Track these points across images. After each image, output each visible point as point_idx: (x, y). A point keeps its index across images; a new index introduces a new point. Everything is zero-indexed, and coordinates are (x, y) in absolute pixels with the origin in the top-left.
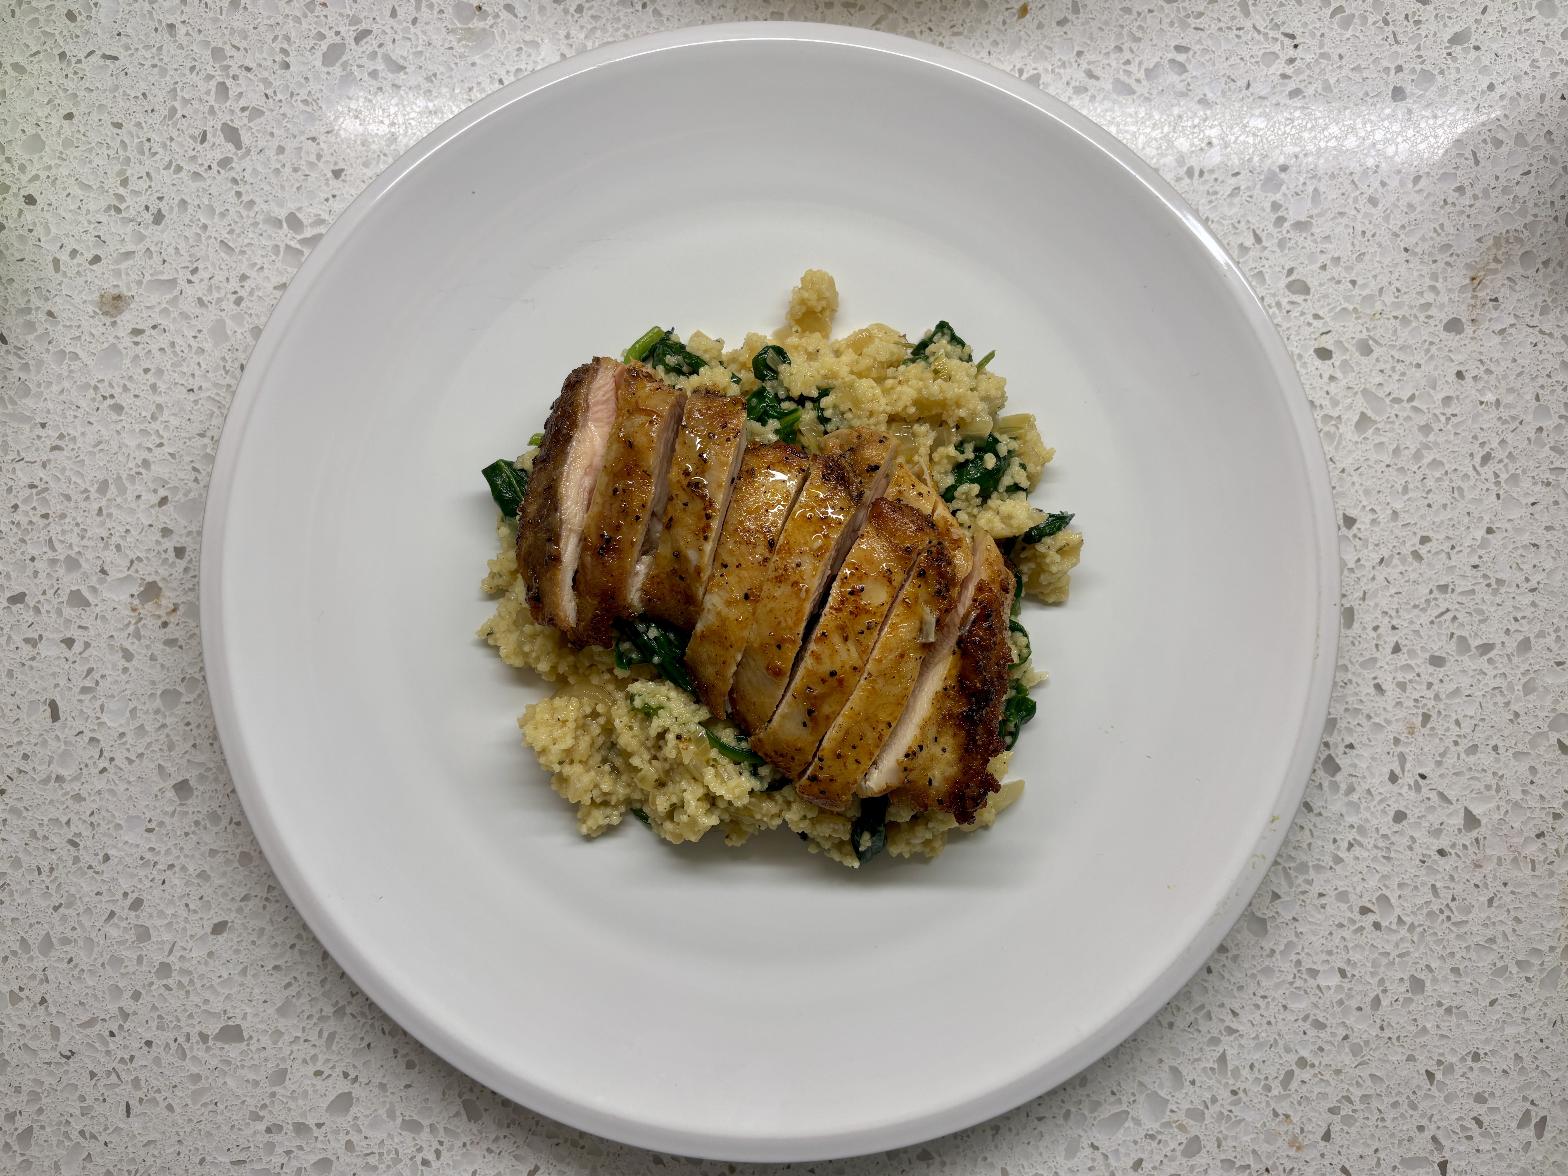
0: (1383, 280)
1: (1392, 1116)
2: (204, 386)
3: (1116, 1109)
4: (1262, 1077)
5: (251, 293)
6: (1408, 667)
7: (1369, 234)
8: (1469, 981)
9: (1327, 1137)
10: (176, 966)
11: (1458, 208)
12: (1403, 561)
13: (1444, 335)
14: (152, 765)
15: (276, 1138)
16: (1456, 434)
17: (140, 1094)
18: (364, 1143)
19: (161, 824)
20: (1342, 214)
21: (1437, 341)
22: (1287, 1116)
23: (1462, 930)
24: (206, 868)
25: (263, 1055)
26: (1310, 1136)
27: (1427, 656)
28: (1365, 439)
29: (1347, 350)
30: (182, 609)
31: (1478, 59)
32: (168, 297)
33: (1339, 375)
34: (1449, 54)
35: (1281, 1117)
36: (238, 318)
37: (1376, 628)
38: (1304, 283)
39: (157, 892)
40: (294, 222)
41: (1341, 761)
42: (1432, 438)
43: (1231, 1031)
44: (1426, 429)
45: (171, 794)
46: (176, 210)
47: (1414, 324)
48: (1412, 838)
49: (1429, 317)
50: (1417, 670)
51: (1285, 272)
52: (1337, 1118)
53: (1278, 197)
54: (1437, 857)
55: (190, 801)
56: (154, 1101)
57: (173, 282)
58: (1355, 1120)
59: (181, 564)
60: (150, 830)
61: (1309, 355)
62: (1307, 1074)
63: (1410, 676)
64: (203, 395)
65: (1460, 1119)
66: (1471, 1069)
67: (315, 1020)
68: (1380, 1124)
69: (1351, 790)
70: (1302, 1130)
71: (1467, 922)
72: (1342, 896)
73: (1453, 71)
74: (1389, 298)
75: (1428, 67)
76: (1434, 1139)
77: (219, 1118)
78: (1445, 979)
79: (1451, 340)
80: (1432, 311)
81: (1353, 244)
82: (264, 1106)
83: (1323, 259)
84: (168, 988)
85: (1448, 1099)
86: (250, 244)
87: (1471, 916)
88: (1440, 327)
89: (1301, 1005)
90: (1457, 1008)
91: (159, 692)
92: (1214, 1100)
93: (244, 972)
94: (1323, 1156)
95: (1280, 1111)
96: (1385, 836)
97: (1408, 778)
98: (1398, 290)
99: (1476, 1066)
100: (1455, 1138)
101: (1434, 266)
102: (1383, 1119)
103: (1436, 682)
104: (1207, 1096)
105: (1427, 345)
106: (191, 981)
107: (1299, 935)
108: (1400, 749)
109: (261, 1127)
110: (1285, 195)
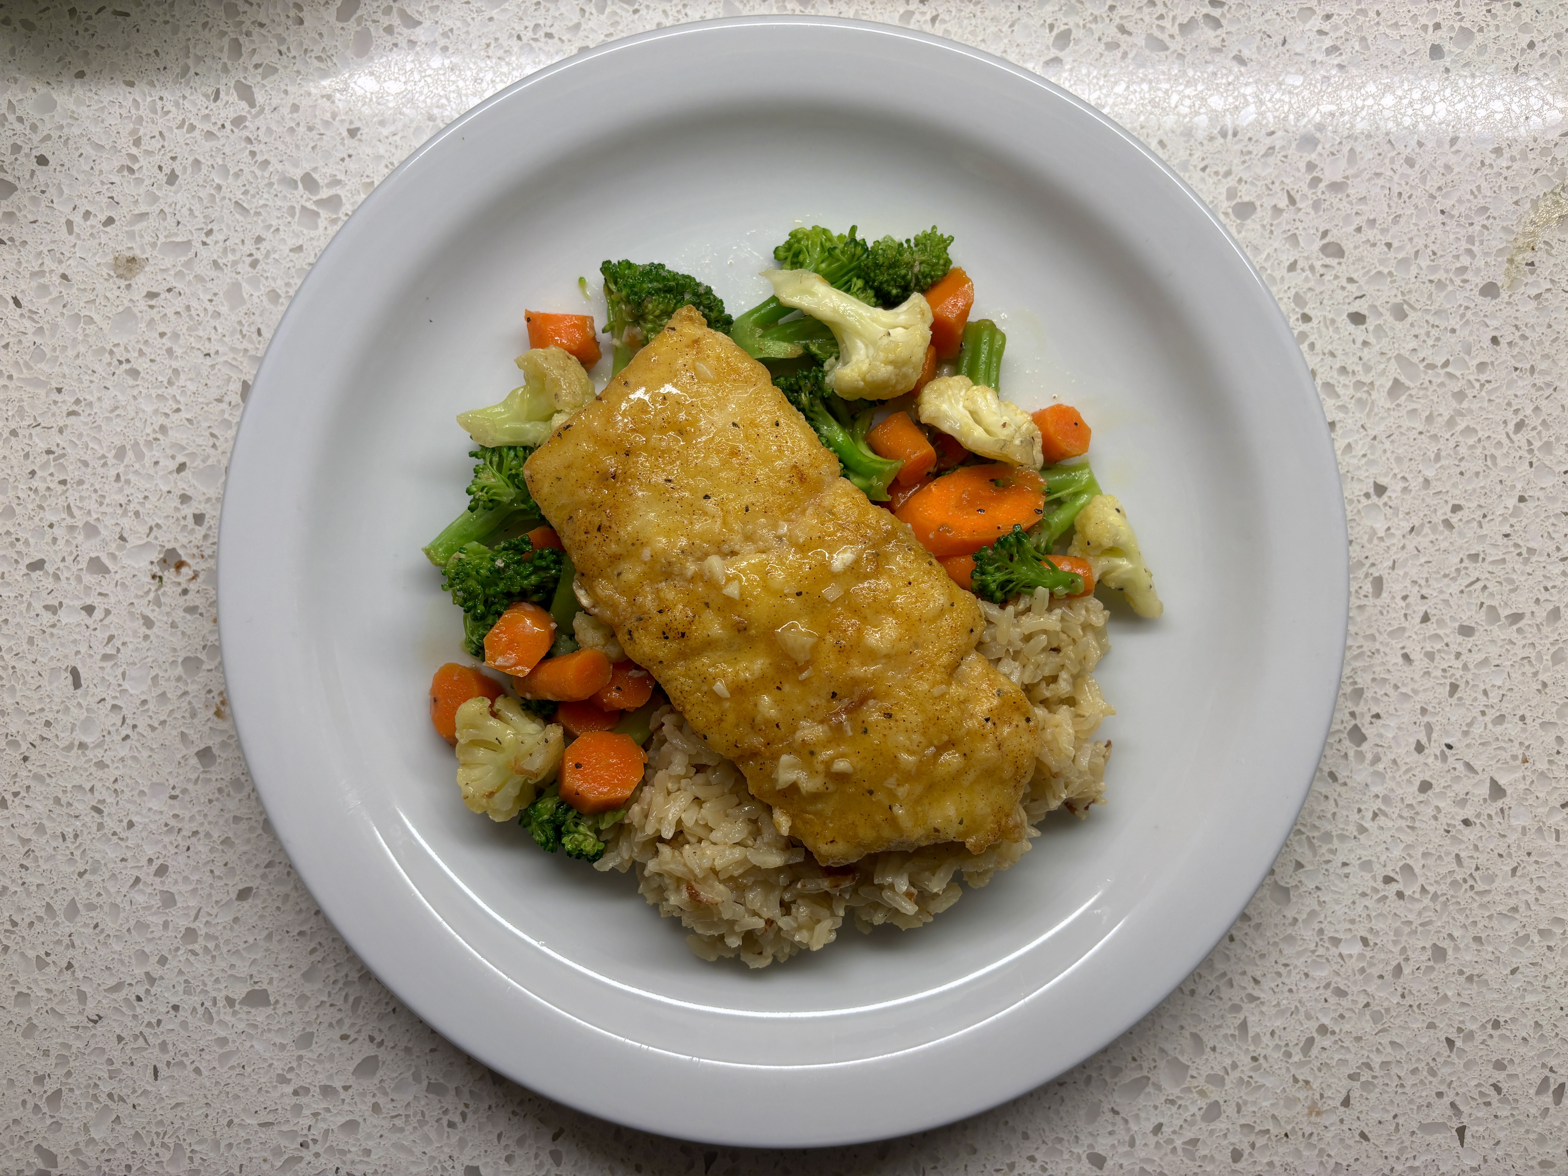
0: (1420, 242)
1: (1410, 1083)
2: (221, 350)
3: (1137, 1075)
4: (1283, 1044)
5: (267, 255)
6: (1437, 637)
7: (1405, 196)
8: (1490, 949)
9: (1346, 1102)
10: (202, 931)
11: (1495, 170)
12: (1434, 529)
13: (1480, 300)
14: (174, 733)
15: (303, 1100)
16: (1490, 400)
17: (168, 1057)
18: (390, 1106)
19: (185, 791)
20: (1378, 175)
21: (1472, 305)
22: (1307, 1082)
23: (1486, 899)
24: (230, 835)
25: (290, 1018)
26: (1330, 1102)
27: (1457, 625)
28: (1399, 405)
29: (1381, 315)
30: (202, 577)
31: (1518, 16)
32: (183, 259)
33: (1372, 339)
34: (1489, 11)
35: (1301, 1083)
36: (254, 282)
37: (1405, 598)
38: (1339, 245)
39: (182, 859)
40: (309, 182)
41: (1367, 730)
42: (1465, 405)
43: (1252, 998)
44: (1460, 396)
45: (194, 761)
46: (189, 170)
47: (1450, 288)
48: (1438, 808)
49: (1465, 281)
50: (1446, 640)
51: (1319, 234)
52: (1357, 1084)
53: (1313, 157)
54: (1462, 827)
55: (213, 769)
56: (181, 1064)
57: (188, 243)
58: (1375, 1086)
59: (201, 531)
60: (173, 797)
61: (1343, 320)
62: (1327, 1042)
63: (1438, 646)
64: (220, 359)
65: (1479, 1085)
66: (1491, 1036)
67: (340, 985)
68: (1400, 1090)
69: (1377, 759)
70: (1322, 1096)
71: (1489, 892)
72: (1366, 865)
73: (1492, 28)
74: (1424, 262)
75: (1467, 24)
76: (1453, 1105)
77: (247, 1082)
78: (1467, 947)
79: (1487, 304)
80: (1468, 276)
81: (1389, 206)
82: (291, 1069)
83: (1358, 221)
84: (194, 953)
85: (1468, 1065)
86: (266, 205)
87: (1495, 885)
88: (1476, 291)
89: (1321, 974)
90: (1479, 976)
91: (180, 660)
92: (1234, 1066)
93: (269, 937)
94: (1342, 1121)
95: (1300, 1078)
96: (1410, 806)
97: (1434, 749)
98: (1434, 254)
99: (1496, 1033)
100: (1474, 1104)
101: (1470, 229)
102: (1402, 1086)
103: (1465, 652)
104: (1228, 1062)
105: (1462, 310)
106: (217, 947)
107: (1322, 903)
108: (1426, 719)
109: (289, 1089)
110: (1320, 155)
